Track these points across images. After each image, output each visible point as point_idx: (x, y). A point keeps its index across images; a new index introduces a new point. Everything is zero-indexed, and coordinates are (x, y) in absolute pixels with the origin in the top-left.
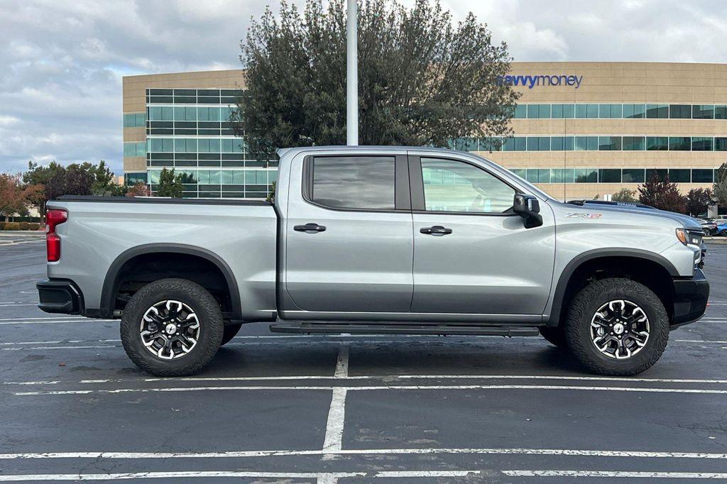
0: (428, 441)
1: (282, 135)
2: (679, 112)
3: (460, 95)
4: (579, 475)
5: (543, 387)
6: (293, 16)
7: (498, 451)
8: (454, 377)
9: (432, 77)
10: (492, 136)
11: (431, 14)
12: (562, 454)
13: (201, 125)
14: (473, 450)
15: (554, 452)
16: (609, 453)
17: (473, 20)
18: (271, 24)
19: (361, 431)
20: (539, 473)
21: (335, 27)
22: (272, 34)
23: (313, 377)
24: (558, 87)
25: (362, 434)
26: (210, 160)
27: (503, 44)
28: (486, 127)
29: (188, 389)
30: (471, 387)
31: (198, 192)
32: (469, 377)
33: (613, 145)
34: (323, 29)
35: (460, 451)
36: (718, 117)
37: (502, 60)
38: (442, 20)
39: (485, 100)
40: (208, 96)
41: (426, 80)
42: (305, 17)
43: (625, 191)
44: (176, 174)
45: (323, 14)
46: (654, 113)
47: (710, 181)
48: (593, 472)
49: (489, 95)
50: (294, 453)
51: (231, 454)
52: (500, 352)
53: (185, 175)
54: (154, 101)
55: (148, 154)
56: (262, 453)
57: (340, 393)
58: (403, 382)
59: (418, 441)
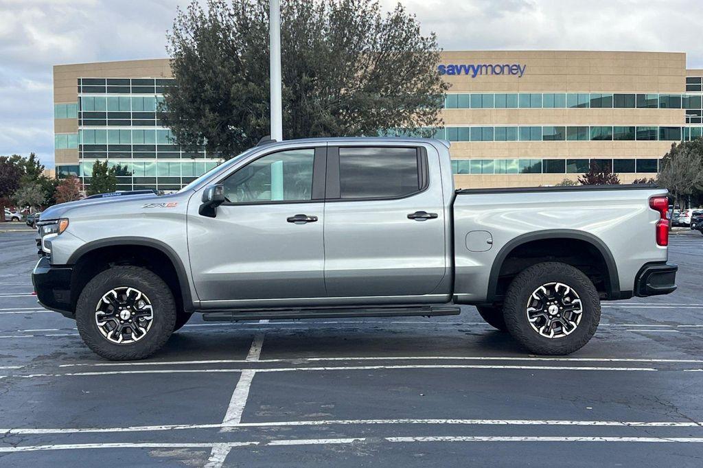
0: (323, 415)
1: (209, 126)
2: (622, 101)
3: (389, 86)
4: (456, 440)
5: (443, 366)
6: (221, 6)
7: (386, 421)
8: (361, 358)
9: (362, 68)
10: (423, 126)
11: (361, 4)
12: (445, 423)
13: (135, 115)
14: (363, 421)
15: (438, 421)
16: (489, 422)
17: (401, 11)
18: (198, 14)
19: (262, 407)
20: (419, 439)
21: (263, 17)
22: (199, 24)
23: (225, 361)
24: (501, 76)
25: (263, 410)
26: (145, 152)
27: (433, 34)
28: (417, 118)
29: (100, 373)
30: (375, 367)
31: (133, 184)
32: (375, 358)
33: (558, 135)
34: (251, 19)
35: (351, 422)
36: (663, 106)
37: (431, 50)
38: (372, 11)
39: (415, 90)
40: (142, 86)
41: (356, 71)
42: (233, 6)
43: (567, 182)
44: (110, 167)
45: (251, 4)
46: (598, 103)
47: (654, 171)
48: (469, 438)
49: (419, 86)
50: (194, 427)
51: (133, 429)
52: (412, 336)
53: (119, 167)
54: (86, 90)
55: (80, 146)
56: (164, 428)
57: (248, 375)
58: (313, 363)
59: (314, 415)
